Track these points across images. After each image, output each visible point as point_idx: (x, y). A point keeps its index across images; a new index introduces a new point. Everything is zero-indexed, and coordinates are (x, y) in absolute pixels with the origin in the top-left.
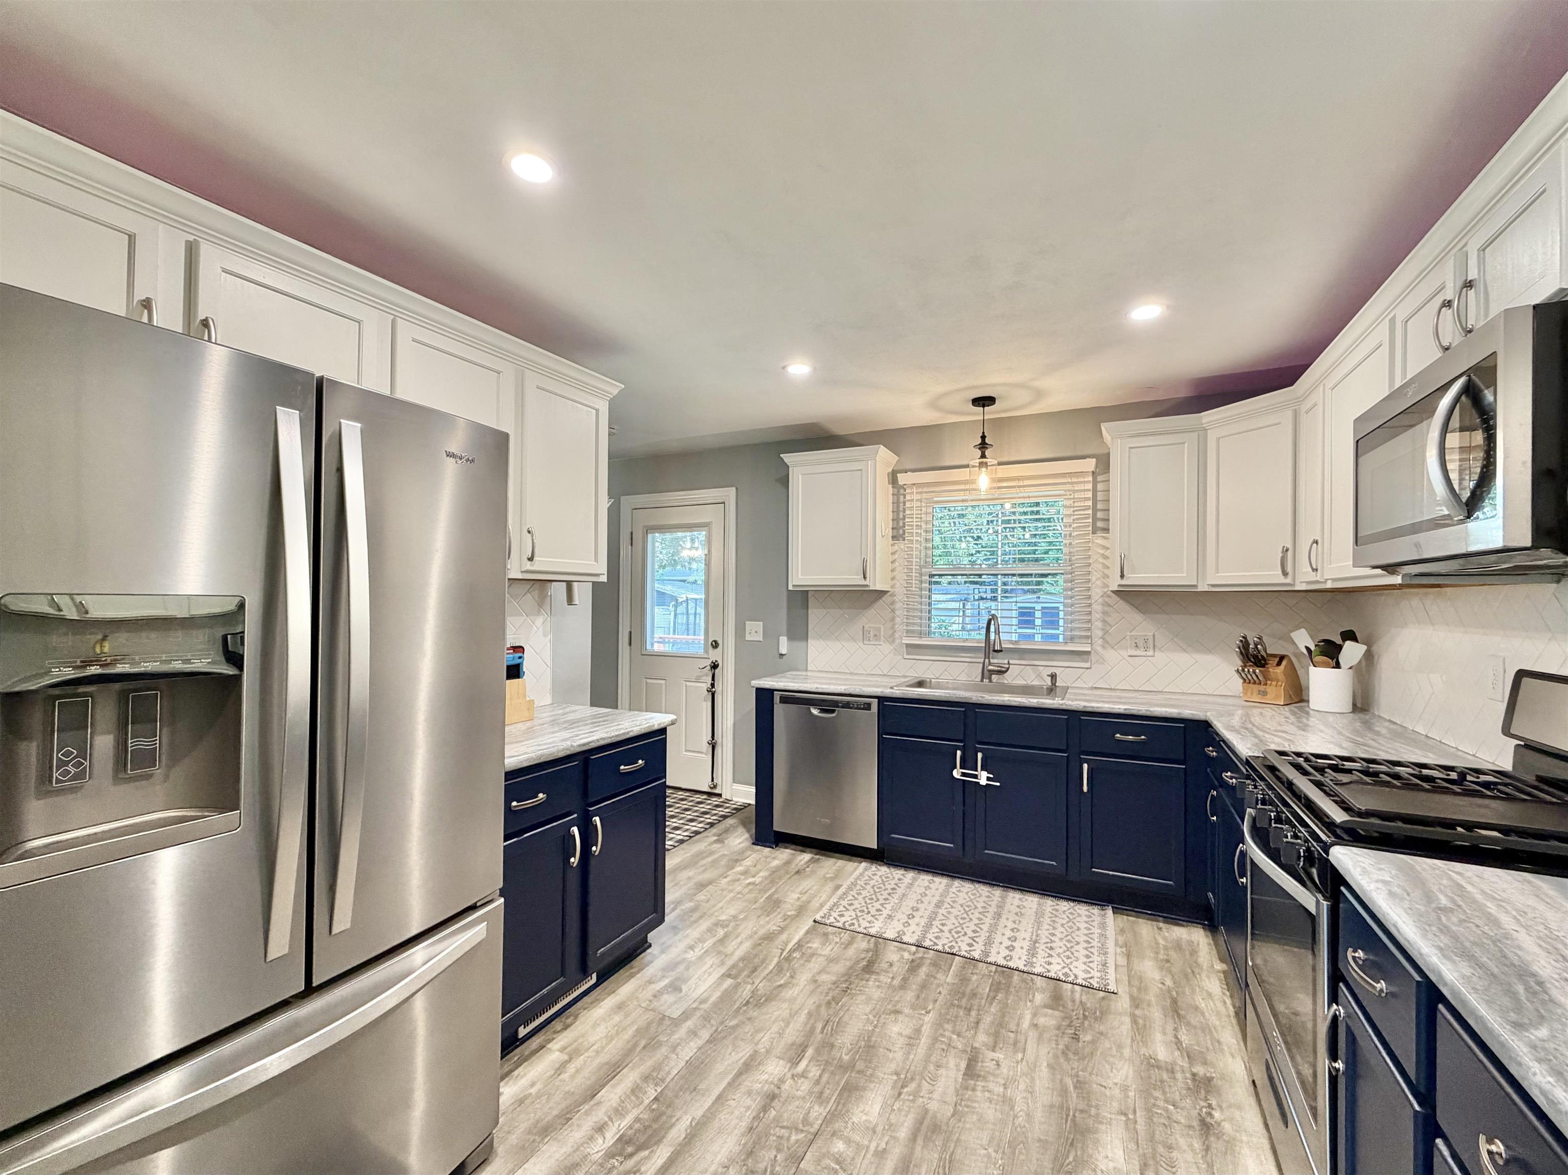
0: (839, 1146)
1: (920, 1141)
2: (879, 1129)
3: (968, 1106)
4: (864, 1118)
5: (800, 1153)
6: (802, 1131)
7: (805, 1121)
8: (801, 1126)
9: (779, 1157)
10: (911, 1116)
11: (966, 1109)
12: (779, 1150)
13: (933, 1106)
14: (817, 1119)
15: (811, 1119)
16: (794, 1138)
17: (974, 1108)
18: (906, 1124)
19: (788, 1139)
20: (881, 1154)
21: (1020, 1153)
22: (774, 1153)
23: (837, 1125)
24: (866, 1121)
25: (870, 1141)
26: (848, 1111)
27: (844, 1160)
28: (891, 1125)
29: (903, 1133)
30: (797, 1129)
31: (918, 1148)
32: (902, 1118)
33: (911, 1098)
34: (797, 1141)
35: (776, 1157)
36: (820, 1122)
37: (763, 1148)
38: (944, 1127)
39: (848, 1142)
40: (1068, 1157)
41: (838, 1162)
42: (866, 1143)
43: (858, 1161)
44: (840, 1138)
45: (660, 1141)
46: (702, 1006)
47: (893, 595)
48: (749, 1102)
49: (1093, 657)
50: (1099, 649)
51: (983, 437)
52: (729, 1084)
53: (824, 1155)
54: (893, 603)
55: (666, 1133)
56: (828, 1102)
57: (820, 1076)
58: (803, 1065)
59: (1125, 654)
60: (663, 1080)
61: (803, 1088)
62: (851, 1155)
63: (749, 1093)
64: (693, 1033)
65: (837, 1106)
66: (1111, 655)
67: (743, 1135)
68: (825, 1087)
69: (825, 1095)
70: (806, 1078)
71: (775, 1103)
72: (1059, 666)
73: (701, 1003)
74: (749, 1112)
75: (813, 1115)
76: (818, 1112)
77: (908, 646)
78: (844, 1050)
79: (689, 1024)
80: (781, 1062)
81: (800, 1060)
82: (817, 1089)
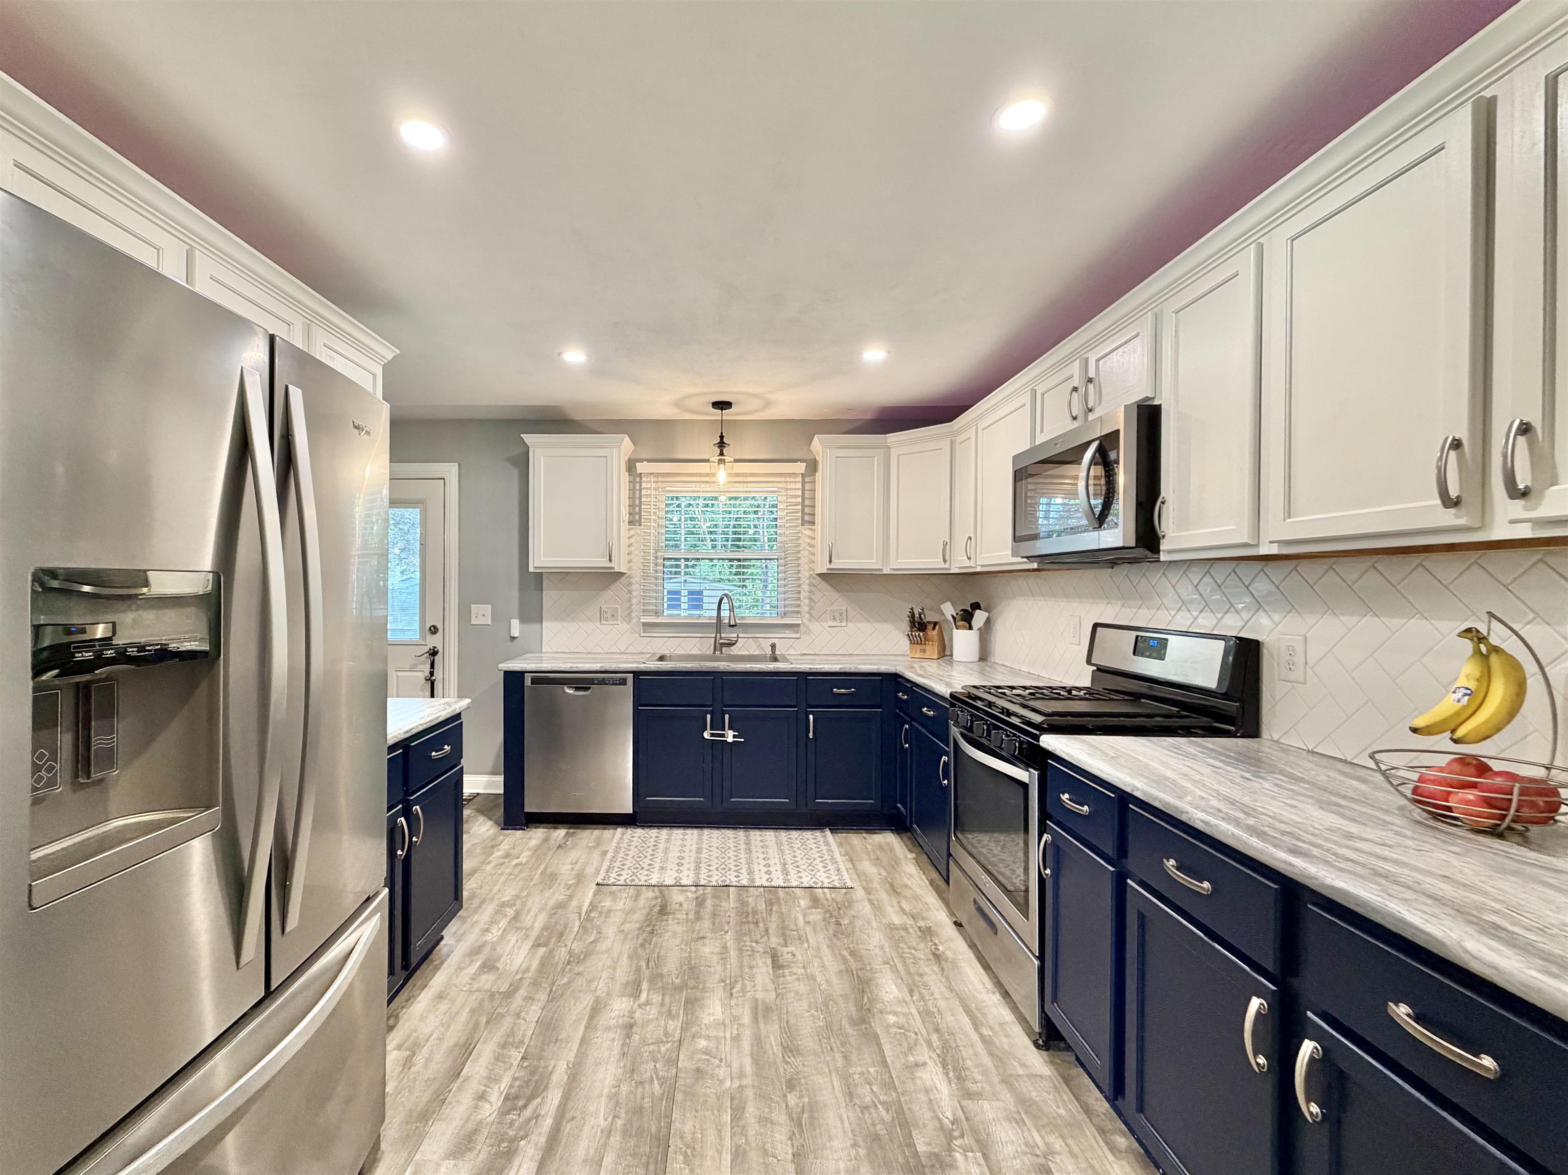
0: (702, 1043)
1: (761, 1020)
2: (727, 1022)
3: (784, 988)
4: (712, 1018)
5: (674, 1056)
6: (668, 1042)
7: (666, 1034)
8: (665, 1039)
9: (658, 1065)
10: (747, 1006)
11: (784, 991)
12: (655, 1061)
13: (760, 995)
14: (675, 1030)
15: (670, 1032)
16: (663, 1049)
17: (789, 988)
18: (745, 1013)
19: (659, 1051)
20: (736, 1039)
21: (832, 1007)
22: (652, 1065)
23: (693, 1030)
24: (714, 1020)
25: (725, 1032)
26: (697, 1017)
27: (711, 1050)
28: (735, 1017)
29: (746, 1019)
30: (662, 1042)
31: (762, 1026)
32: (741, 1010)
33: (741, 994)
34: (667, 1050)
35: (655, 1066)
36: (678, 1031)
37: (642, 1063)
38: (774, 1007)
39: (708, 1038)
40: (863, 1000)
41: (706, 1054)
42: (722, 1034)
43: (722, 1047)
44: (700, 1037)
45: (546, 1087)
46: (525, 976)
47: (630, 577)
48: (611, 1035)
49: (802, 628)
50: (806, 622)
51: (722, 437)
52: (586, 1028)
53: (693, 1053)
54: (630, 584)
55: (549, 1080)
56: (678, 1016)
57: (663, 1000)
58: (644, 996)
59: (825, 625)
60: (522, 1042)
61: (652, 1012)
62: (715, 1046)
63: (608, 1029)
64: (530, 999)
65: (687, 1016)
66: (815, 626)
67: (619, 1060)
68: (670, 1006)
69: (673, 1012)
70: (652, 1004)
71: (635, 1029)
72: (775, 637)
73: (524, 972)
74: (616, 1042)
75: (670, 1029)
76: (674, 1026)
77: (644, 624)
78: (673, 976)
79: (522, 992)
80: (624, 998)
81: (640, 992)
82: (665, 1009)
